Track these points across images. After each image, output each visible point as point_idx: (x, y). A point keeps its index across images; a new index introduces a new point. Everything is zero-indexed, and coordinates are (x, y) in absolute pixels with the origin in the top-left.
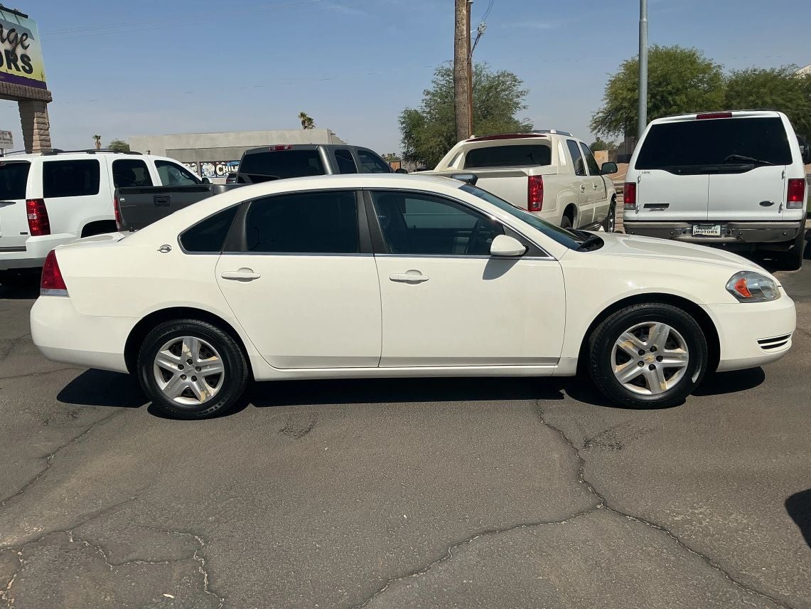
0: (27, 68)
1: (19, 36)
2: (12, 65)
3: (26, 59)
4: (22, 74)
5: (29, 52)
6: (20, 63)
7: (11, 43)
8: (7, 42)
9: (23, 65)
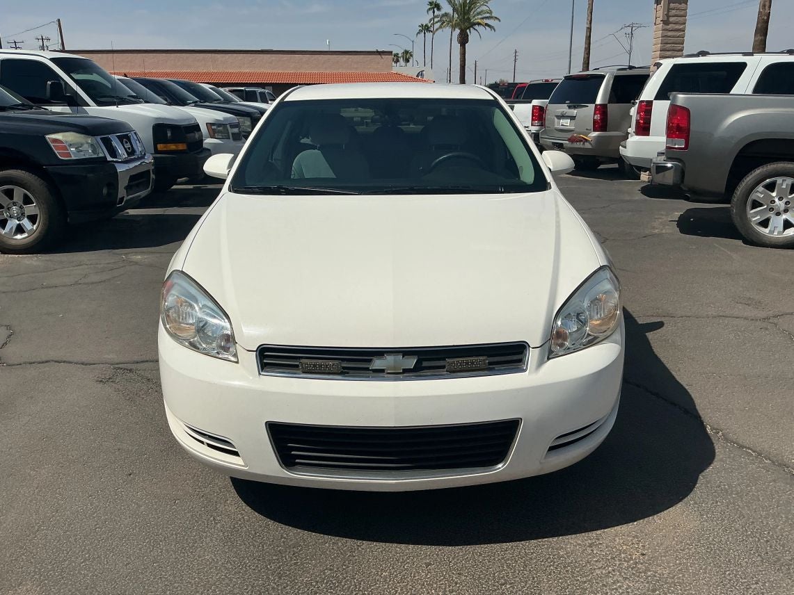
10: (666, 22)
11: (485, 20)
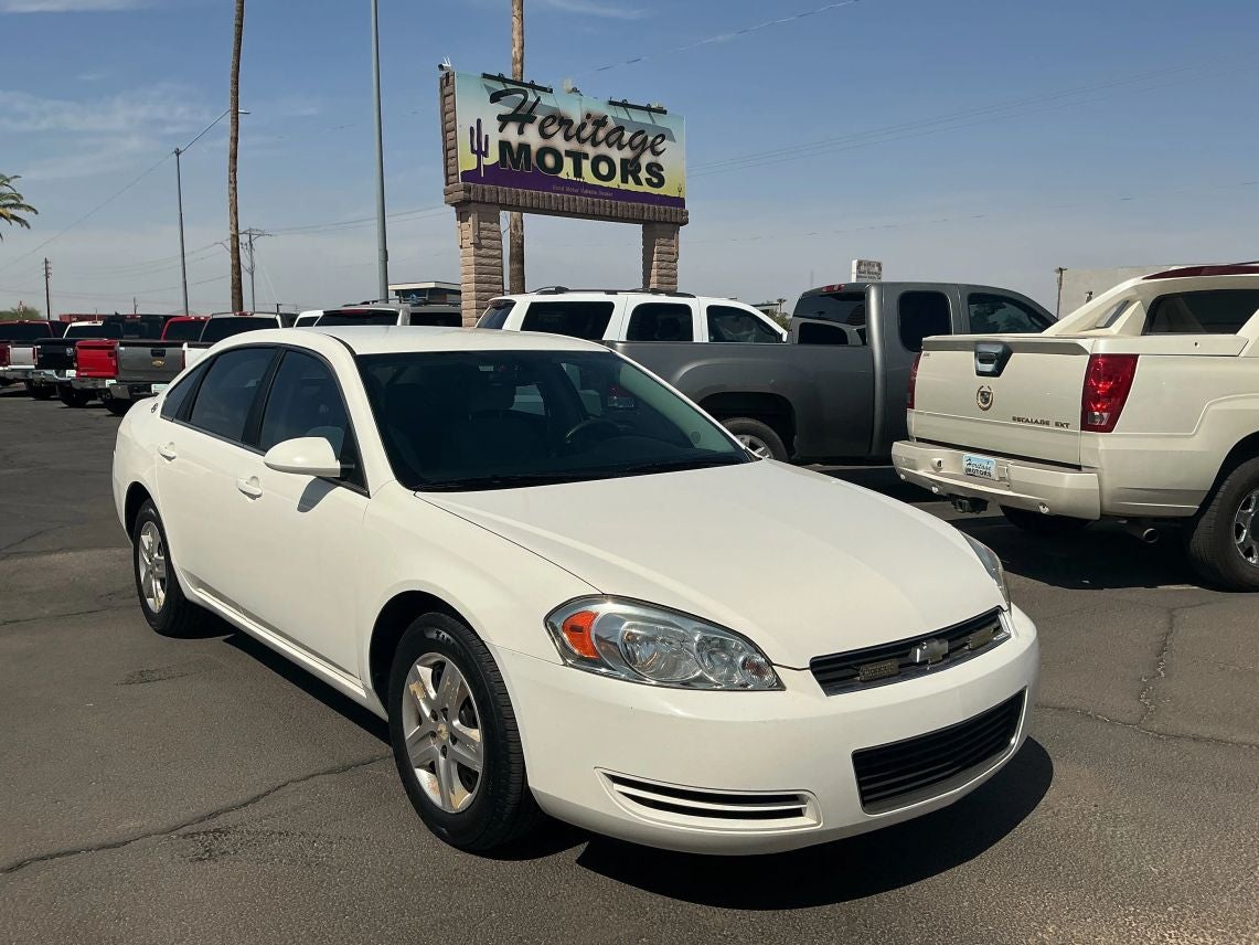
0: (655, 180)
1: (650, 139)
2: (630, 178)
3: (655, 169)
4: (645, 188)
5: (661, 160)
6: (643, 175)
7: (632, 148)
8: (627, 148)
9: (649, 177)
10: (478, 246)
11: (8, 209)
